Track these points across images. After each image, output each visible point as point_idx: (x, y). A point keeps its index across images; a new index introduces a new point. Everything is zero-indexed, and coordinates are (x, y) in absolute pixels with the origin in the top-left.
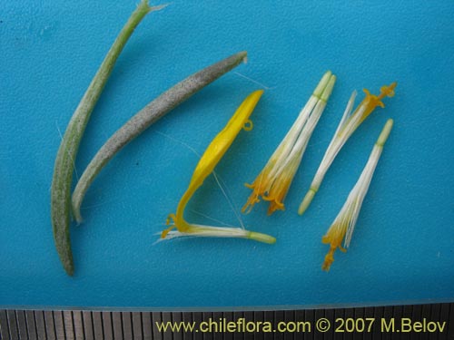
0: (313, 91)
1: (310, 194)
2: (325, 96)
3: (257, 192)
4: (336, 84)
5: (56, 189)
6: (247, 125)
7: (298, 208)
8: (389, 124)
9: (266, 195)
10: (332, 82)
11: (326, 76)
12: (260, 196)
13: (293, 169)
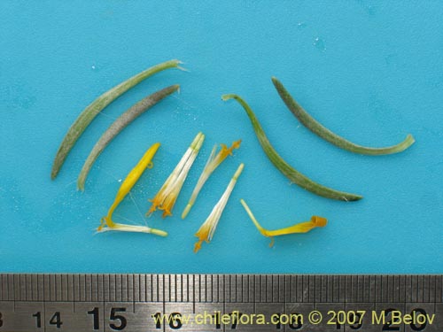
0: (190, 143)
1: (189, 206)
2: (198, 147)
3: (155, 204)
4: (205, 140)
5: (73, 127)
6: (149, 165)
7: (181, 214)
8: (241, 166)
9: (161, 206)
10: (202, 139)
11: (198, 136)
12: (157, 207)
13: (177, 190)
